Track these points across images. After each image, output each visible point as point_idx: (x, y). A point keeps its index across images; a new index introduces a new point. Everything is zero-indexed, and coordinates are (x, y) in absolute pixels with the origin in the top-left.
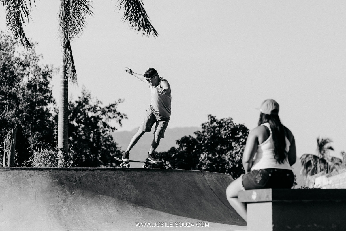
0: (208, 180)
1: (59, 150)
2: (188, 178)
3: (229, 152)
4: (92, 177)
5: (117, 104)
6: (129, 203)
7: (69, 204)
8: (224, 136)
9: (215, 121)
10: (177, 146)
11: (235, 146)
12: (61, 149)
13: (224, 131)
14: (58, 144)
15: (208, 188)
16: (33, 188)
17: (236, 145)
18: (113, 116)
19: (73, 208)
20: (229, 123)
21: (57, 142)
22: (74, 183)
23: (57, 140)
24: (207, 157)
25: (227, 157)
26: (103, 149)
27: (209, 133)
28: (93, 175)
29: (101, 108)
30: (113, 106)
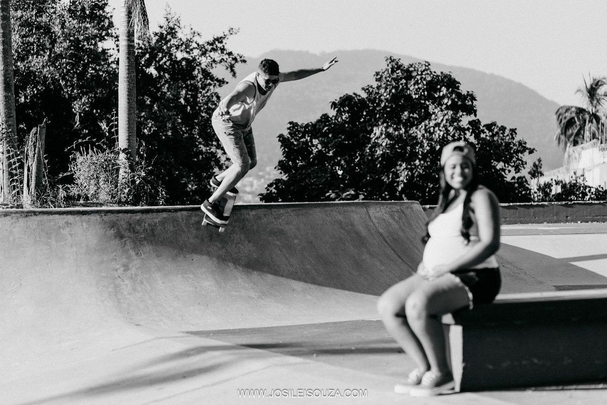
0: (375, 217)
1: (121, 152)
2: (340, 217)
3: (423, 124)
4: (173, 223)
5: (227, 37)
6: (236, 268)
7: (133, 273)
8: (415, 94)
9: (399, 67)
10: (332, 113)
11: (434, 113)
12: (124, 151)
13: (414, 85)
14: (118, 141)
15: (373, 232)
16: (72, 245)
17: (436, 111)
18: (220, 58)
19: (140, 280)
20: (424, 71)
21: (118, 138)
22: (143, 236)
23: (117, 134)
24: (384, 133)
25: (418, 132)
26: (203, 117)
27: (388, 90)
28: (175, 220)
29: (198, 45)
30: (219, 40)
